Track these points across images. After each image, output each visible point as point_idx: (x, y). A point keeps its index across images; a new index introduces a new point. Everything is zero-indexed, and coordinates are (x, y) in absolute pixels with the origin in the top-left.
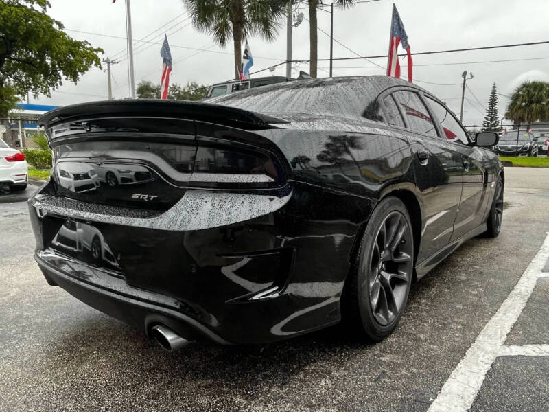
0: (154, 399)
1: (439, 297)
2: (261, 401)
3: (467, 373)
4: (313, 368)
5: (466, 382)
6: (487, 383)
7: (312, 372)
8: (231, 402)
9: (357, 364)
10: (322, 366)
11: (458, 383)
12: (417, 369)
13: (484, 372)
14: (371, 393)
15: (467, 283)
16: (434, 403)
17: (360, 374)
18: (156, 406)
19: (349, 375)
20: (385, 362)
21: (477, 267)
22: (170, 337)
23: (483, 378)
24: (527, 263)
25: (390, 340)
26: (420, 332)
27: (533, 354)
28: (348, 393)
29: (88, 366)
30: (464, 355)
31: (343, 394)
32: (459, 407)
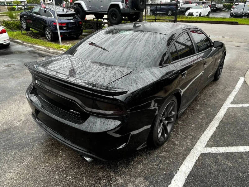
0: (84, 174)
1: (187, 120)
2: (119, 175)
3: (189, 162)
4: (137, 159)
5: (188, 166)
6: (195, 166)
7: (136, 161)
8: (109, 175)
9: (152, 157)
10: (140, 158)
11: (185, 167)
12: (172, 160)
13: (195, 161)
14: (155, 171)
15: (199, 111)
16: (175, 176)
17: (153, 162)
18: (85, 177)
19: (149, 162)
20: (162, 156)
21: (205, 101)
22: (88, 159)
23: (194, 164)
24: (226, 98)
25: (165, 145)
26: (176, 140)
27: (214, 152)
28: (148, 171)
29: (59, 158)
30: (190, 152)
31: (146, 172)
32: (183, 177)
